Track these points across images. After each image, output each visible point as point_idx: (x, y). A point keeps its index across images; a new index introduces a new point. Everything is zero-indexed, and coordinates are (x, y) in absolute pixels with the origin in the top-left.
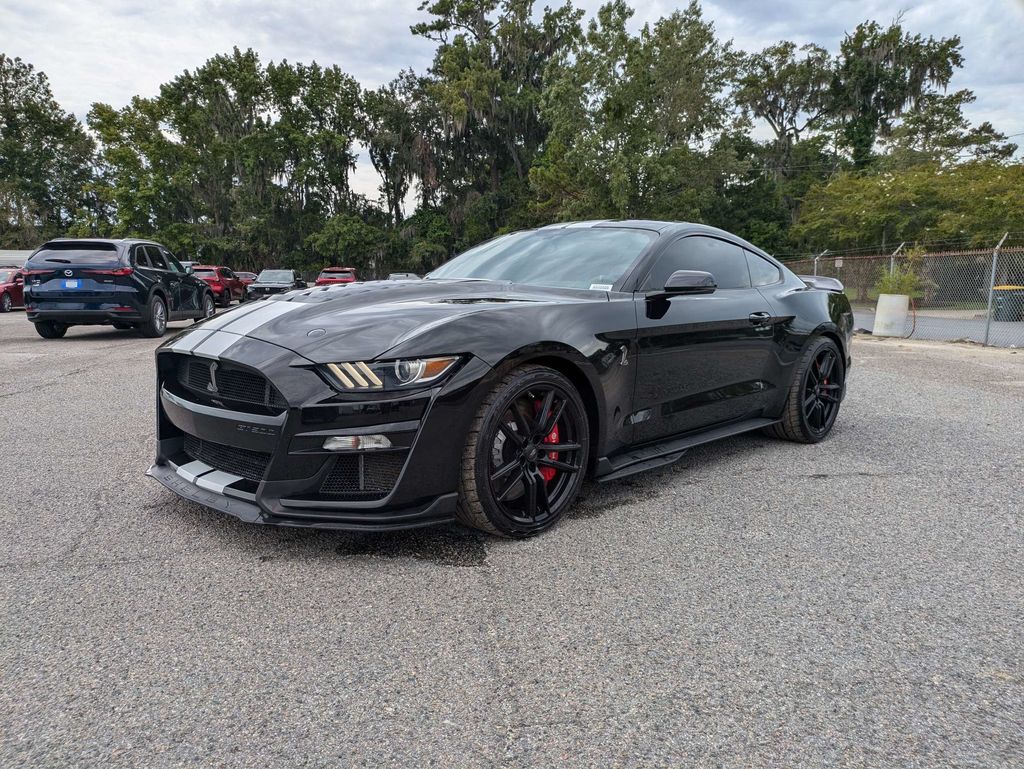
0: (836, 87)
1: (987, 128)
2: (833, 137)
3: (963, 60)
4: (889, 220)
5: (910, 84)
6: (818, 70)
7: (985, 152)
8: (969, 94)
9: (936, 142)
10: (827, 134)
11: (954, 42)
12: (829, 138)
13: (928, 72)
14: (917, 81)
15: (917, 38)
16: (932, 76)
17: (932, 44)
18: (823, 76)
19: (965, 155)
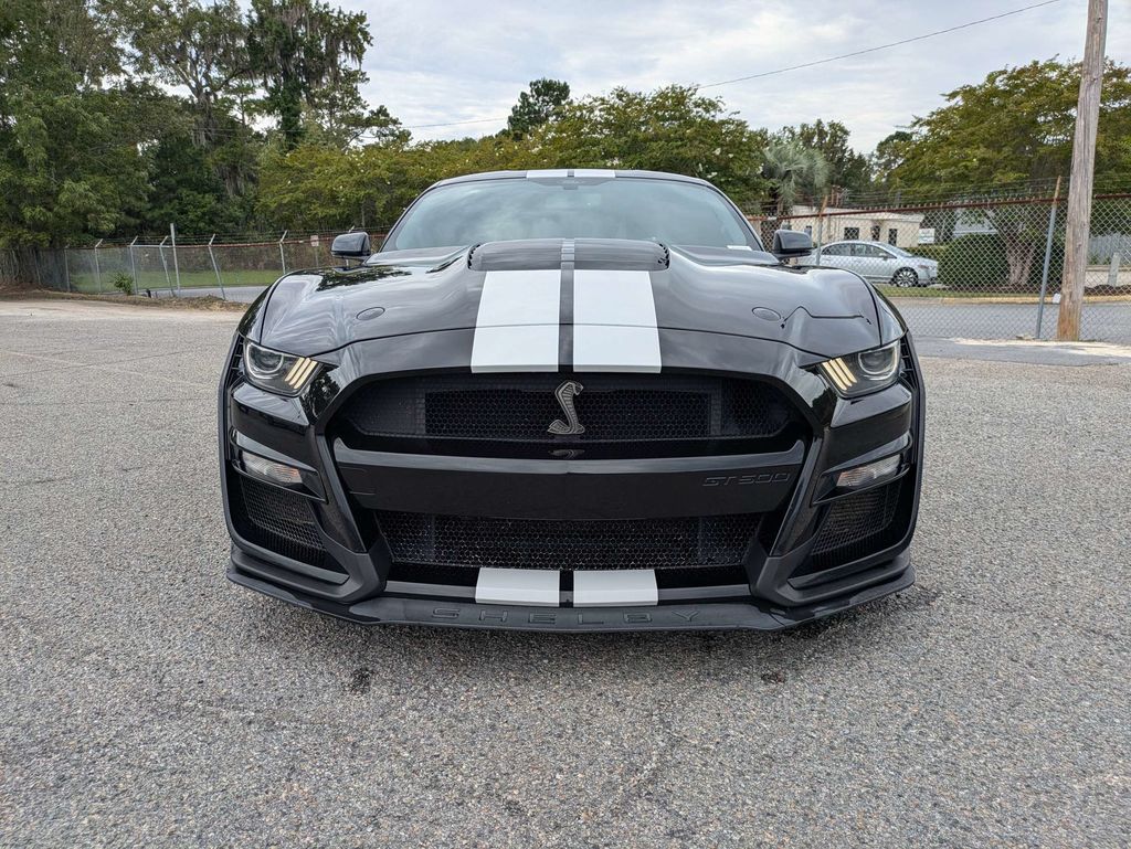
0: (253, 47)
1: (382, 111)
2: (238, 101)
3: (372, 38)
4: (368, 196)
5: (327, 55)
6: (229, 22)
7: (385, 136)
8: (363, 74)
9: (343, 119)
10: (232, 97)
11: (361, 18)
12: (233, 102)
13: (342, 46)
14: (332, 54)
15: (326, 6)
16: (346, 49)
17: (342, 16)
18: (236, 30)
19: (369, 137)
